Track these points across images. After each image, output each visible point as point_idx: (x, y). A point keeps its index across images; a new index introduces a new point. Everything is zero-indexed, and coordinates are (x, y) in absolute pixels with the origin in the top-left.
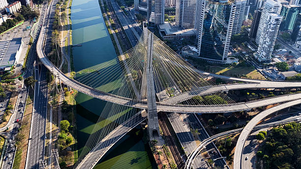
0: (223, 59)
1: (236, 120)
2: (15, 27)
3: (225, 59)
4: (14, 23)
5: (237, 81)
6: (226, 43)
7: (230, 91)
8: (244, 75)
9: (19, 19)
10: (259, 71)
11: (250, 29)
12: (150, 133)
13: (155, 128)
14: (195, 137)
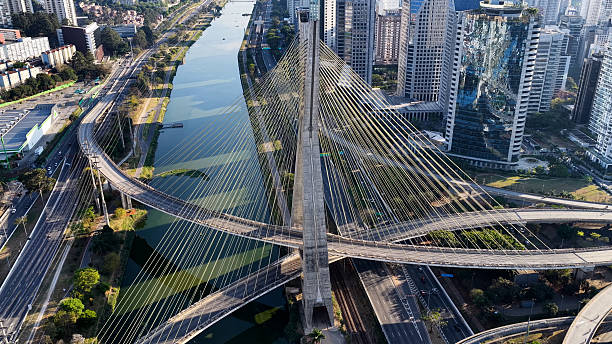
0: (509, 158)
1: (549, 296)
2: (52, 90)
3: (515, 158)
4: (52, 82)
5: (549, 205)
6: (515, 128)
7: (531, 225)
8: (565, 193)
9: (65, 77)
10: (604, 188)
11: (572, 107)
12: (308, 312)
13: (319, 300)
14: (431, 332)
